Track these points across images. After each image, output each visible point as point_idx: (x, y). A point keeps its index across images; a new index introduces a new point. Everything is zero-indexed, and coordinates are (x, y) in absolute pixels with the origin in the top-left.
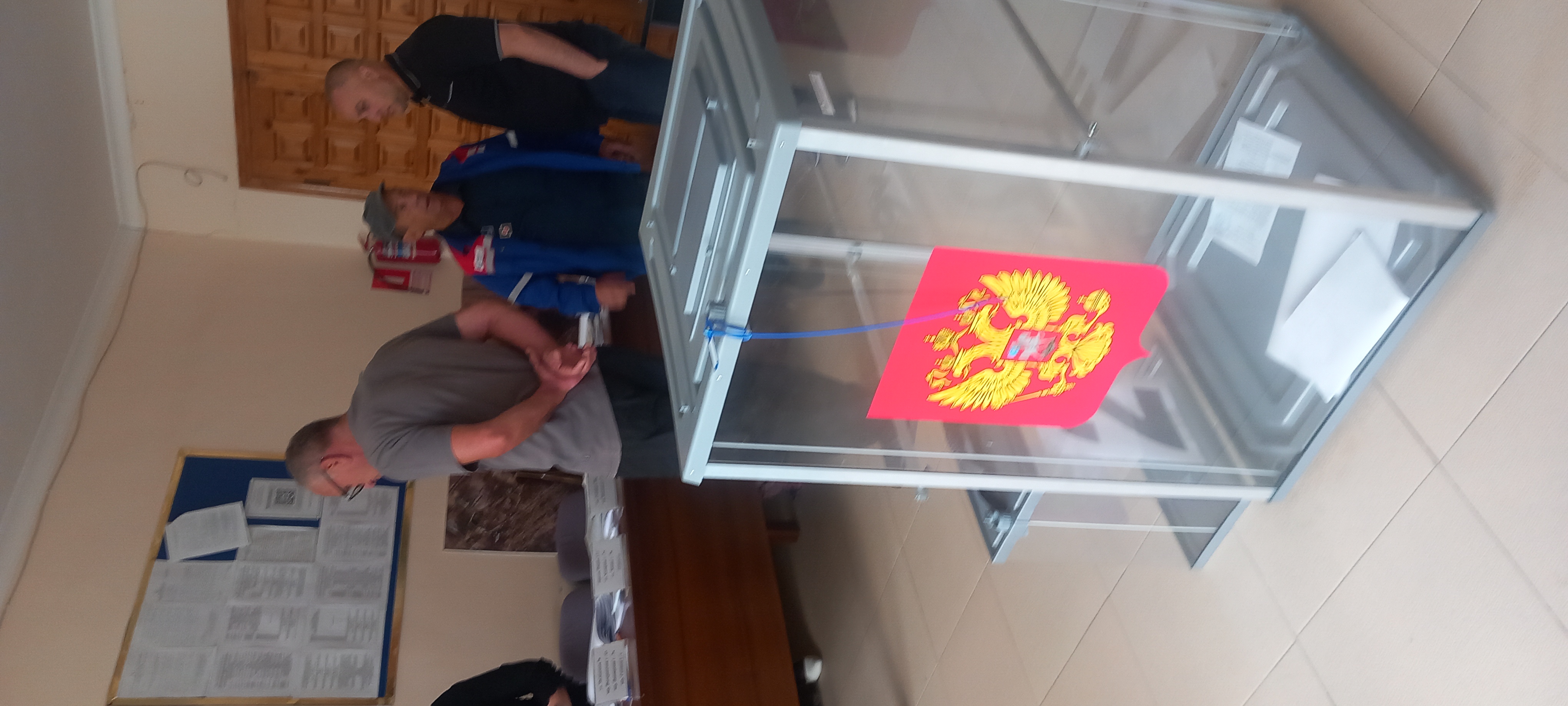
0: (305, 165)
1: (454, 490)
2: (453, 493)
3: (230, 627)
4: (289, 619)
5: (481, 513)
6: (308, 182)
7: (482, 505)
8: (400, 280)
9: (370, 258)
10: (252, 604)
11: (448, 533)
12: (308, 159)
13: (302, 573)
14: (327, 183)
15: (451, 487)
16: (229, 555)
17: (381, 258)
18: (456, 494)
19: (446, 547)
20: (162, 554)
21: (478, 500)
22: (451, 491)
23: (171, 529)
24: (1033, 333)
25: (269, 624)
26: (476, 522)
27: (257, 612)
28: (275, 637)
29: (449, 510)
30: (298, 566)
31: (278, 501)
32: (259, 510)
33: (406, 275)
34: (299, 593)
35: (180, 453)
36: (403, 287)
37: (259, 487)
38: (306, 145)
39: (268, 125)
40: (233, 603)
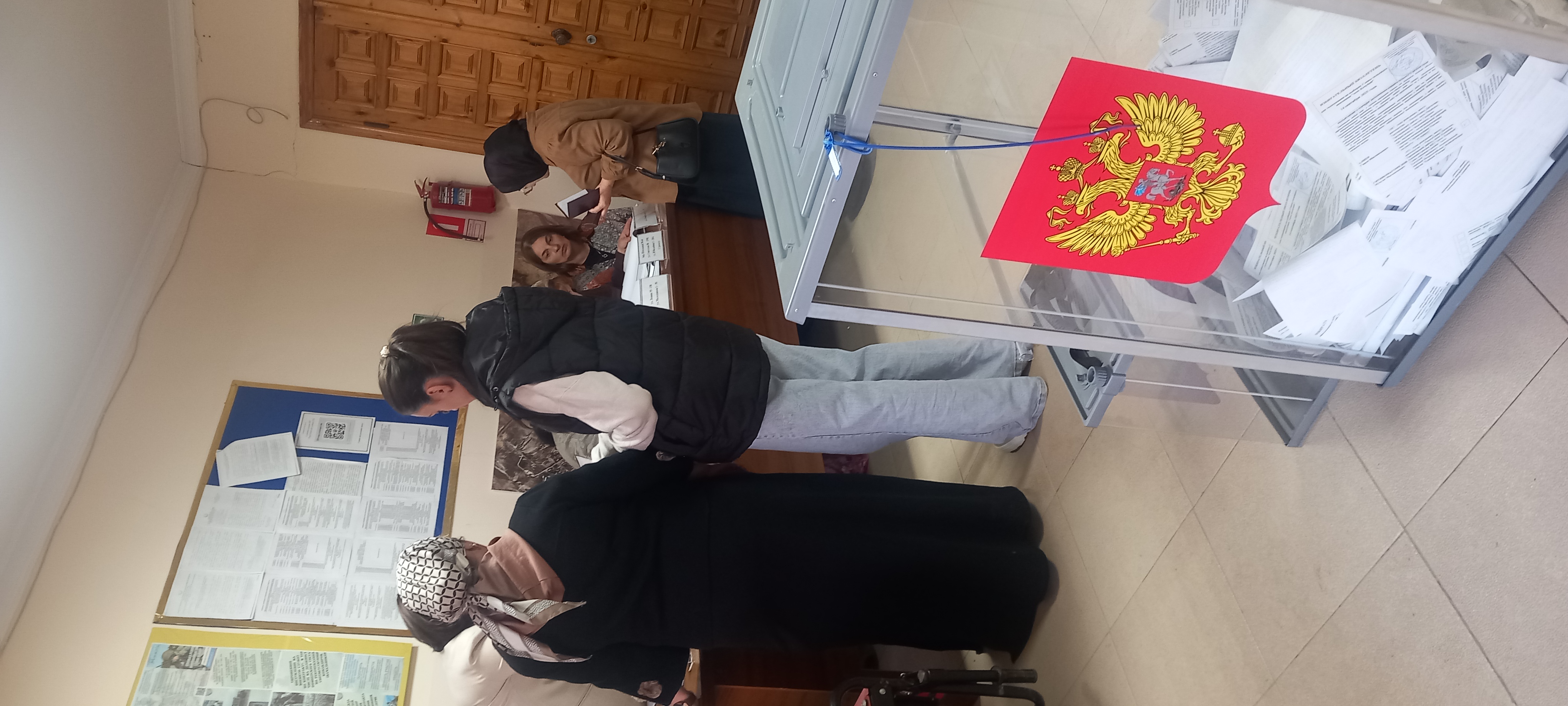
0: (365, 107)
1: (503, 433)
2: (501, 436)
3: (277, 555)
4: (334, 550)
5: (529, 456)
6: (367, 124)
7: (531, 449)
8: (456, 228)
9: (425, 203)
10: (300, 532)
11: (497, 473)
12: (370, 101)
13: (350, 504)
14: (385, 126)
15: (500, 430)
16: (279, 484)
17: (437, 204)
18: (505, 436)
19: (493, 488)
20: (213, 478)
21: (526, 444)
22: (499, 434)
23: (220, 455)
24: (1163, 167)
25: (315, 553)
26: (524, 464)
27: (304, 541)
28: (321, 566)
29: (498, 451)
30: (345, 497)
31: (328, 435)
32: (307, 443)
33: (460, 222)
34: (347, 524)
35: (234, 383)
36: (458, 235)
37: (310, 421)
38: (367, 86)
39: (332, 63)
40: (282, 530)
